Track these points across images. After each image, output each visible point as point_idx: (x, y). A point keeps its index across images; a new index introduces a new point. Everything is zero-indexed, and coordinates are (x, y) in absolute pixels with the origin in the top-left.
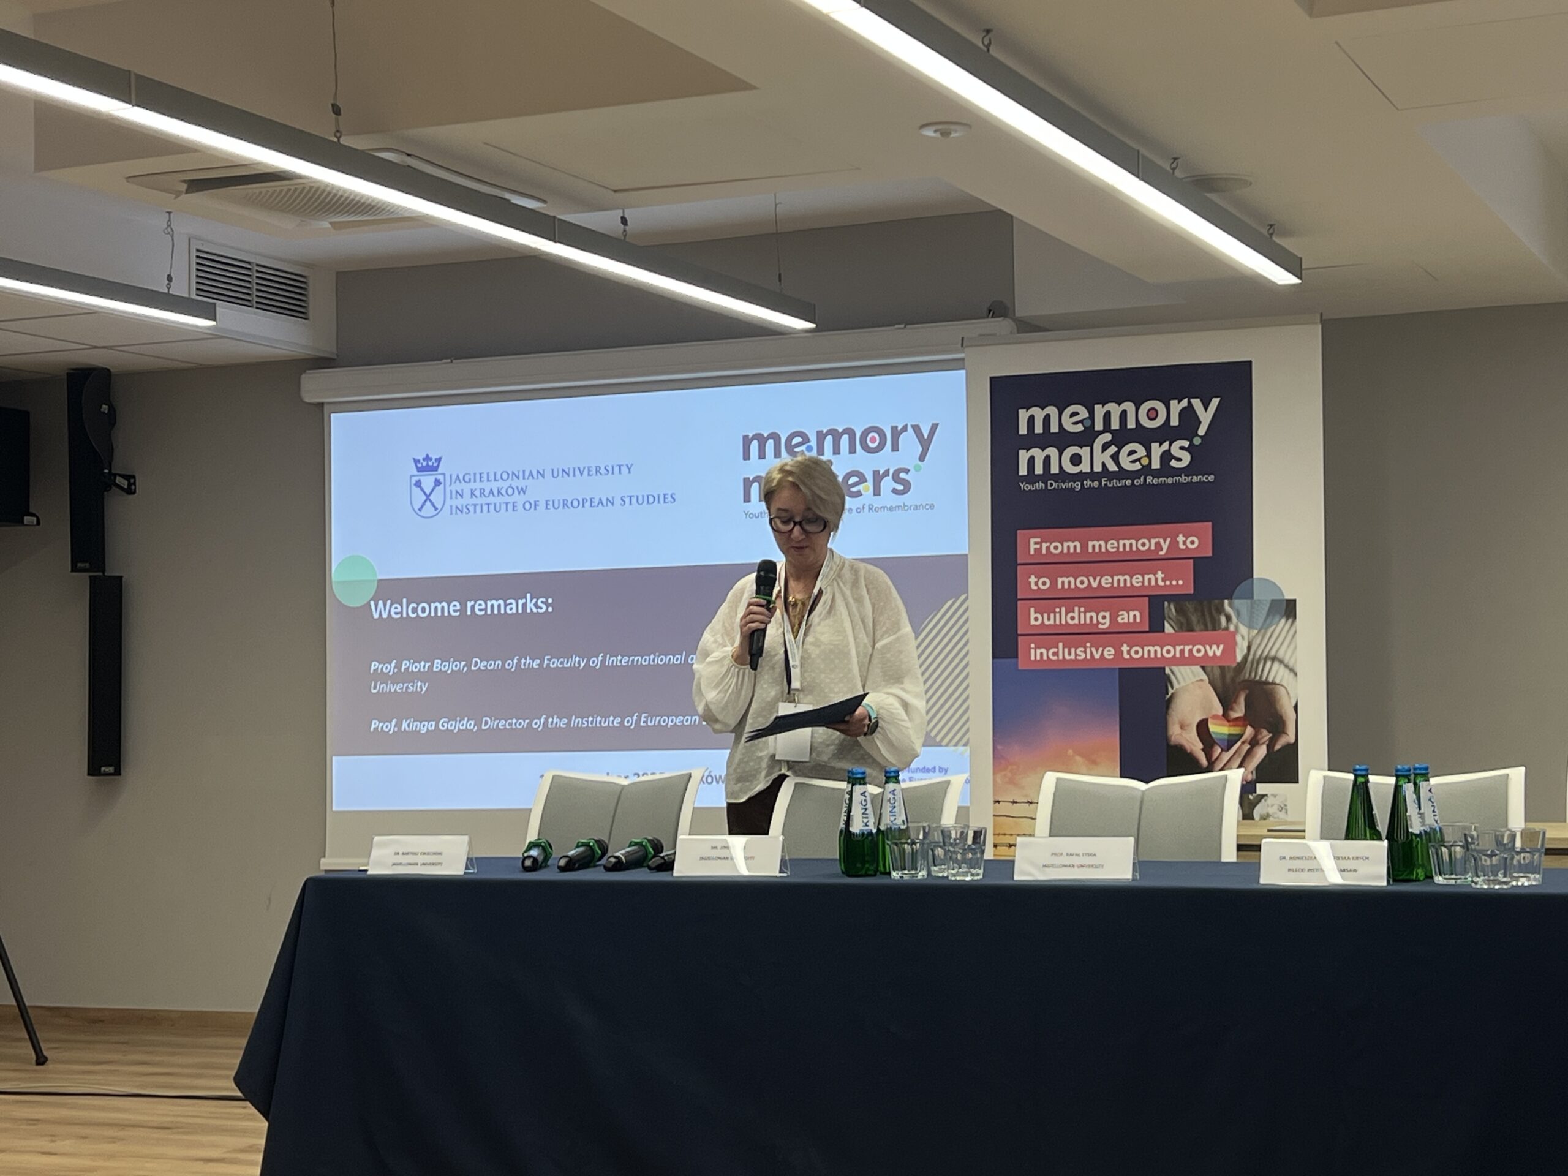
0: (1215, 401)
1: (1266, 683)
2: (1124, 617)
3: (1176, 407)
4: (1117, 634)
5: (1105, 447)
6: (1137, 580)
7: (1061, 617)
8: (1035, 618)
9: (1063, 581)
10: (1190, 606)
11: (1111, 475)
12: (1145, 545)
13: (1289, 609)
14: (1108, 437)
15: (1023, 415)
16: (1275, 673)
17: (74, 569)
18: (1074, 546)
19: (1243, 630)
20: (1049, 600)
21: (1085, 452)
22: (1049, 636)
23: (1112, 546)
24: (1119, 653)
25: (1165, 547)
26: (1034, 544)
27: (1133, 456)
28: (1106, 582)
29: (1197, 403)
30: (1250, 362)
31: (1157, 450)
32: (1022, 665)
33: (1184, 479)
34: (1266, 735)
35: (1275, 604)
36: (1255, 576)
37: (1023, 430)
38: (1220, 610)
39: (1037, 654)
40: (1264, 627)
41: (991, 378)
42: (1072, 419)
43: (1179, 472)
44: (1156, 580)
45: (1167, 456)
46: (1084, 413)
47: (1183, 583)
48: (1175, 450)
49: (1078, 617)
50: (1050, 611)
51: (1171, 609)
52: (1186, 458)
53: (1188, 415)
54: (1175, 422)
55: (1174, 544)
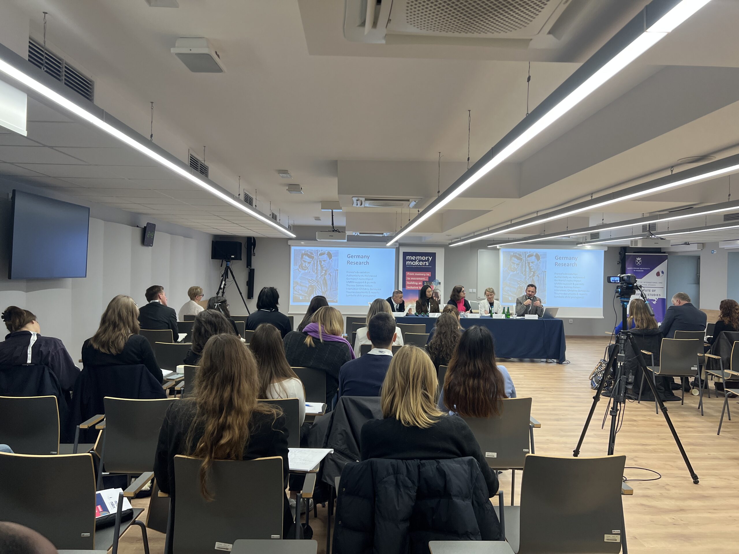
0: (431, 257)
1: (437, 292)
2: (420, 283)
3: (427, 257)
4: (418, 285)
5: (418, 262)
6: (421, 279)
7: (411, 283)
8: (408, 283)
9: (412, 278)
10: (428, 282)
11: (418, 266)
12: (422, 274)
13: (440, 283)
14: (418, 261)
15: (407, 257)
16: (438, 291)
17: (247, 267)
18: (413, 274)
19: (434, 286)
20: (410, 281)
21: (415, 262)
22: (410, 285)
23: (418, 274)
24: (419, 288)
25: (425, 275)
26: (408, 273)
27: (421, 263)
28: (417, 279)
29: (429, 257)
30: (435, 253)
31: (424, 263)
32: (406, 289)
33: (427, 267)
34: (437, 299)
35: (438, 282)
36: (436, 279)
37: (407, 259)
38: (432, 283)
39: (408, 287)
40: (437, 285)
41: (403, 252)
42: (413, 258)
43: (427, 266)
44: (424, 279)
45: (425, 264)
46: (415, 257)
47: (427, 280)
48: (427, 263)
49: (413, 283)
50: (410, 282)
51: (425, 283)
52: (428, 264)
53: (428, 258)
54: (426, 259)
55: (426, 275)
